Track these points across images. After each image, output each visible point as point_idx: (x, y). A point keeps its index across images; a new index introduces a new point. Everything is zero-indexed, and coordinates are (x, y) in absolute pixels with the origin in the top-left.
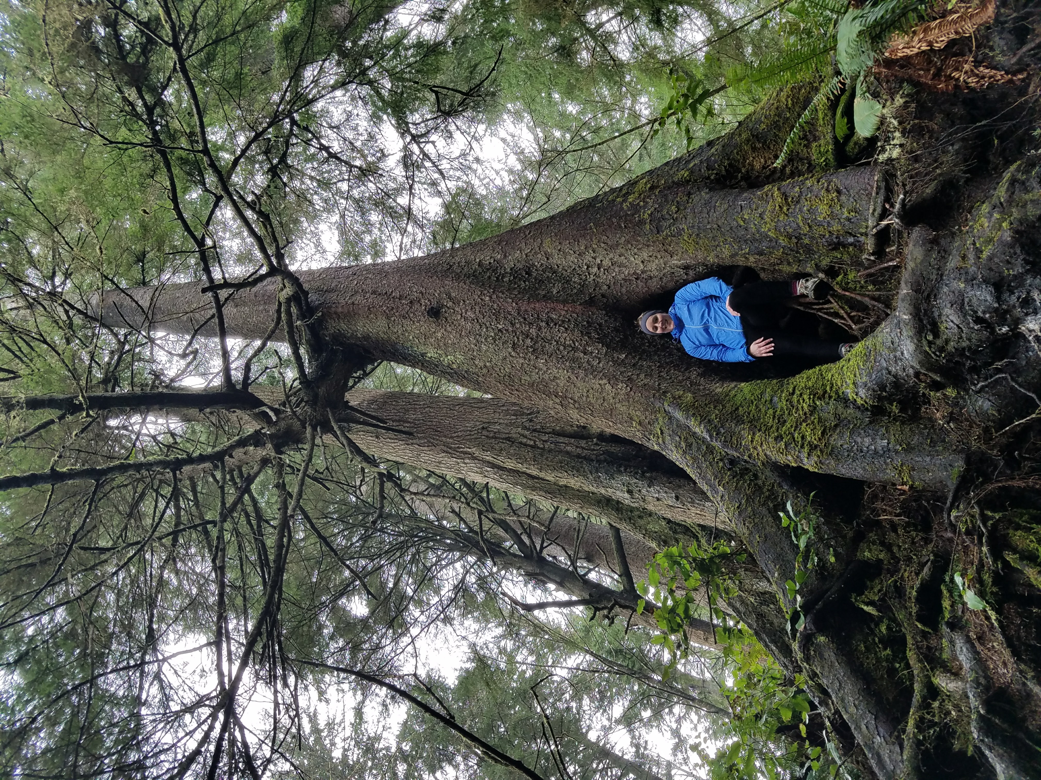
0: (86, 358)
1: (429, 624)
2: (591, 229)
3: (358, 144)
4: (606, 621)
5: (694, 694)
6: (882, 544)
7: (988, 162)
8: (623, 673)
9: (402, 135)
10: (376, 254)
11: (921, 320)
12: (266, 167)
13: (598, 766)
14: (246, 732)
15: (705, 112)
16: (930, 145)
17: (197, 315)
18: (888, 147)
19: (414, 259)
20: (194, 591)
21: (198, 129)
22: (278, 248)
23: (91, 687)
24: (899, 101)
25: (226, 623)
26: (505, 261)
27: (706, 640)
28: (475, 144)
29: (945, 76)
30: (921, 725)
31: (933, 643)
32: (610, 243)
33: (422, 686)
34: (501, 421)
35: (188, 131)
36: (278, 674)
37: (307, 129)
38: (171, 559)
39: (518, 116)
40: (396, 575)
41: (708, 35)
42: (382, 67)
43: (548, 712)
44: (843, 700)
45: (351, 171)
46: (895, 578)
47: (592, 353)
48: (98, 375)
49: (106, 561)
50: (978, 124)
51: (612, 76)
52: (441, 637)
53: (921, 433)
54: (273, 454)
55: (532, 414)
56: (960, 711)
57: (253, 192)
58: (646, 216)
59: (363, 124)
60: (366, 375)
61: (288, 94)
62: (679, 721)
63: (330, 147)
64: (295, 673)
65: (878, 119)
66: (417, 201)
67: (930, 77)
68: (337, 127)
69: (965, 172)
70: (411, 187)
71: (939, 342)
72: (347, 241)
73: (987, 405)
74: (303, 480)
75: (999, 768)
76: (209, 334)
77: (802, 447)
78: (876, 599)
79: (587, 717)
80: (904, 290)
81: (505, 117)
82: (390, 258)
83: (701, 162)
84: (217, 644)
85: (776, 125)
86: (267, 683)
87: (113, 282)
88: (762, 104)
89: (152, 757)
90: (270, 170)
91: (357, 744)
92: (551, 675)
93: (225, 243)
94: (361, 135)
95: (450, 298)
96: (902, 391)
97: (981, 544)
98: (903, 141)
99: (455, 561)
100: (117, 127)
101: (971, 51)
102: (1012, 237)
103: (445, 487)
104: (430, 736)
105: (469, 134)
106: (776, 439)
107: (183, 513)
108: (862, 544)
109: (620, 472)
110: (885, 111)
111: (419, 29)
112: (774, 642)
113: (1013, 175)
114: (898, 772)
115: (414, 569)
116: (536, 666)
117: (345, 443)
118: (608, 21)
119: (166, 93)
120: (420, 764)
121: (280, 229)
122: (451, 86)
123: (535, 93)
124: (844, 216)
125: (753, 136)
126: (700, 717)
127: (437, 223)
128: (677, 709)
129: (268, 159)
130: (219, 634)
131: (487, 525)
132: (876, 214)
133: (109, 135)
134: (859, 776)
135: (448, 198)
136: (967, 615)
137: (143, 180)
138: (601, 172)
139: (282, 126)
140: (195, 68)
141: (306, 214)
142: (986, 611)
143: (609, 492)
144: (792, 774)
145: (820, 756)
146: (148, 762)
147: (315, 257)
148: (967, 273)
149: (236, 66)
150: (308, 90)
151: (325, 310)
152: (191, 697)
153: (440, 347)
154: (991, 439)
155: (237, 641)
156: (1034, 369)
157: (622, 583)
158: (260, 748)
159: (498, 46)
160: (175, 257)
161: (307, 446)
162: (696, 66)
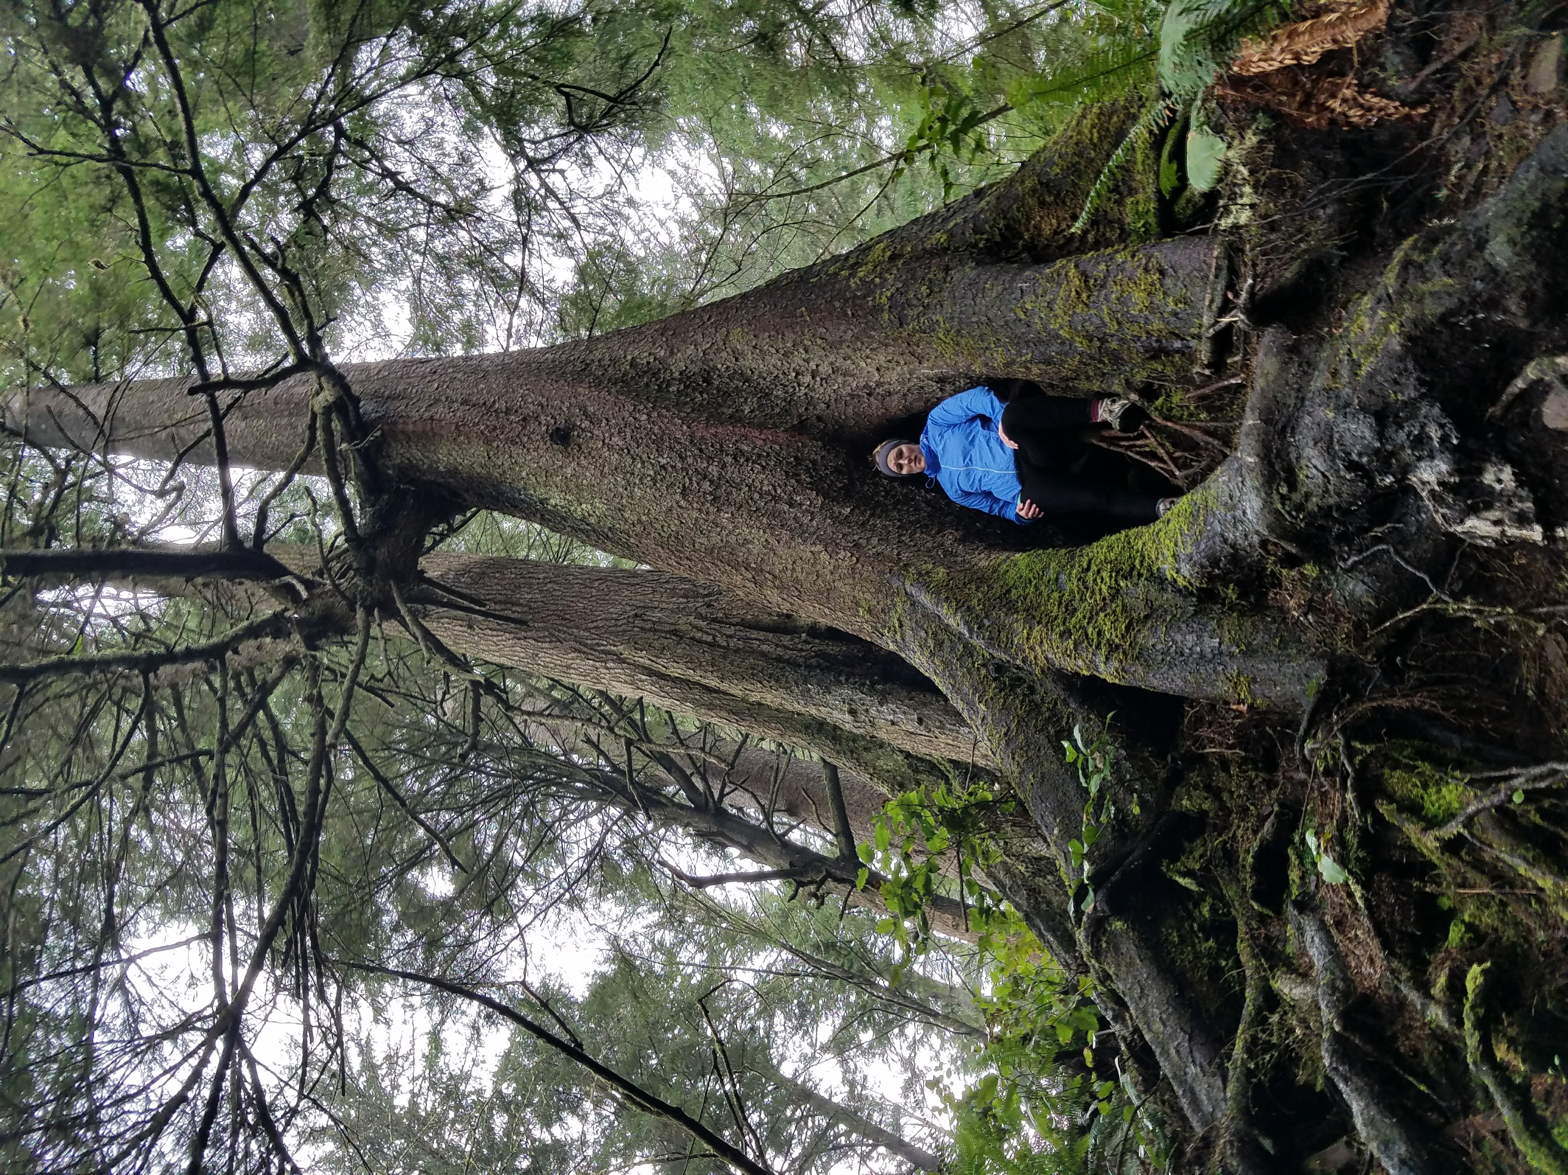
1: (548, 908)
2: (802, 316)
3: (444, 169)
4: (813, 902)
5: (937, 1007)
6: (1208, 788)
7: (1373, 235)
8: (835, 977)
9: (513, 159)
10: (469, 343)
11: (1271, 465)
12: (297, 200)
13: (793, 1113)
14: (259, 1068)
15: (973, 145)
16: (1294, 208)
17: (183, 432)
18: (1233, 208)
19: (530, 352)
20: (180, 857)
21: (184, 137)
22: (312, 329)
23: (12, 1002)
24: (1251, 139)
25: (230, 906)
26: (671, 361)
27: (956, 927)
28: (627, 178)
29: (1317, 105)
30: (1252, 1049)
31: (1274, 930)
32: (830, 339)
33: (534, 1000)
34: (664, 605)
35: (168, 140)
36: (311, 983)
37: (361, 144)
38: (142, 809)
39: (694, 139)
40: (498, 836)
41: (982, 28)
42: (480, 50)
43: (723, 1035)
44: (1144, 1013)
45: (431, 211)
46: (1224, 837)
47: (801, 504)
48: (25, 522)
49: (36, 811)
50: (1361, 178)
51: (837, 84)
52: (564, 926)
53: (1267, 630)
54: (303, 650)
55: (711, 595)
56: (1308, 1027)
57: (273, 239)
58: (884, 300)
59: (452, 140)
60: (452, 530)
61: (331, 86)
62: (914, 1046)
63: (399, 173)
64: (337, 981)
65: (1219, 164)
66: (535, 261)
67: (1295, 105)
68: (411, 142)
69: (1341, 248)
70: (525, 240)
71: (1297, 497)
72: (423, 320)
73: (1360, 589)
74: (350, 691)
75: (1356, 1106)
76: (202, 461)
77: (1098, 647)
78: (1197, 867)
79: (779, 1042)
80: (1250, 420)
81: (675, 137)
82: (492, 348)
83: (965, 220)
84: (215, 938)
85: (1074, 169)
86: (293, 996)
87: (47, 375)
88: (1054, 137)
89: (109, 1106)
90: (301, 206)
91: (433, 1086)
92: (730, 980)
93: (230, 318)
94: (449, 155)
95: (586, 414)
96: (1242, 568)
97: (1344, 787)
98: (1255, 199)
99: (590, 815)
100: (52, 129)
101: (1352, 68)
102: (1402, 345)
103: (576, 705)
104: (543, 1074)
105: (618, 161)
106: (1061, 635)
107: (160, 738)
108: (1178, 789)
109: (839, 683)
110: (1231, 154)
112: (1053, 931)
113: (1406, 254)
114: (1219, 1115)
115: (525, 827)
116: (708, 968)
117: (418, 634)
119: (133, 76)
120: (528, 1113)
121: (317, 299)
122: (590, 86)
123: (720, 103)
124: (1169, 309)
125: (1041, 183)
126: (944, 1041)
127: (565, 298)
128: (911, 1030)
129: (299, 188)
130: (217, 922)
131: (639, 761)
132: (1214, 307)
133: (38, 140)
134: (1165, 1123)
135: (583, 258)
136: (1323, 891)
137: (94, 215)
138: (820, 231)
139: (321, 139)
140: (180, 39)
141: (359, 276)
142: (1348, 885)
143: (823, 713)
144: (1071, 1120)
145: (1111, 1094)
146: (104, 1114)
147: (372, 344)
148: (1338, 397)
149: (246, 39)
150: (363, 81)
151: (386, 428)
152: (173, 1016)
153: (569, 489)
154: (1365, 639)
155: (246, 933)
156: (1427, 538)
157: (839, 845)
158: (281, 1092)
159: (663, 29)
160: (147, 338)
161: (357, 639)
162: (962, 75)
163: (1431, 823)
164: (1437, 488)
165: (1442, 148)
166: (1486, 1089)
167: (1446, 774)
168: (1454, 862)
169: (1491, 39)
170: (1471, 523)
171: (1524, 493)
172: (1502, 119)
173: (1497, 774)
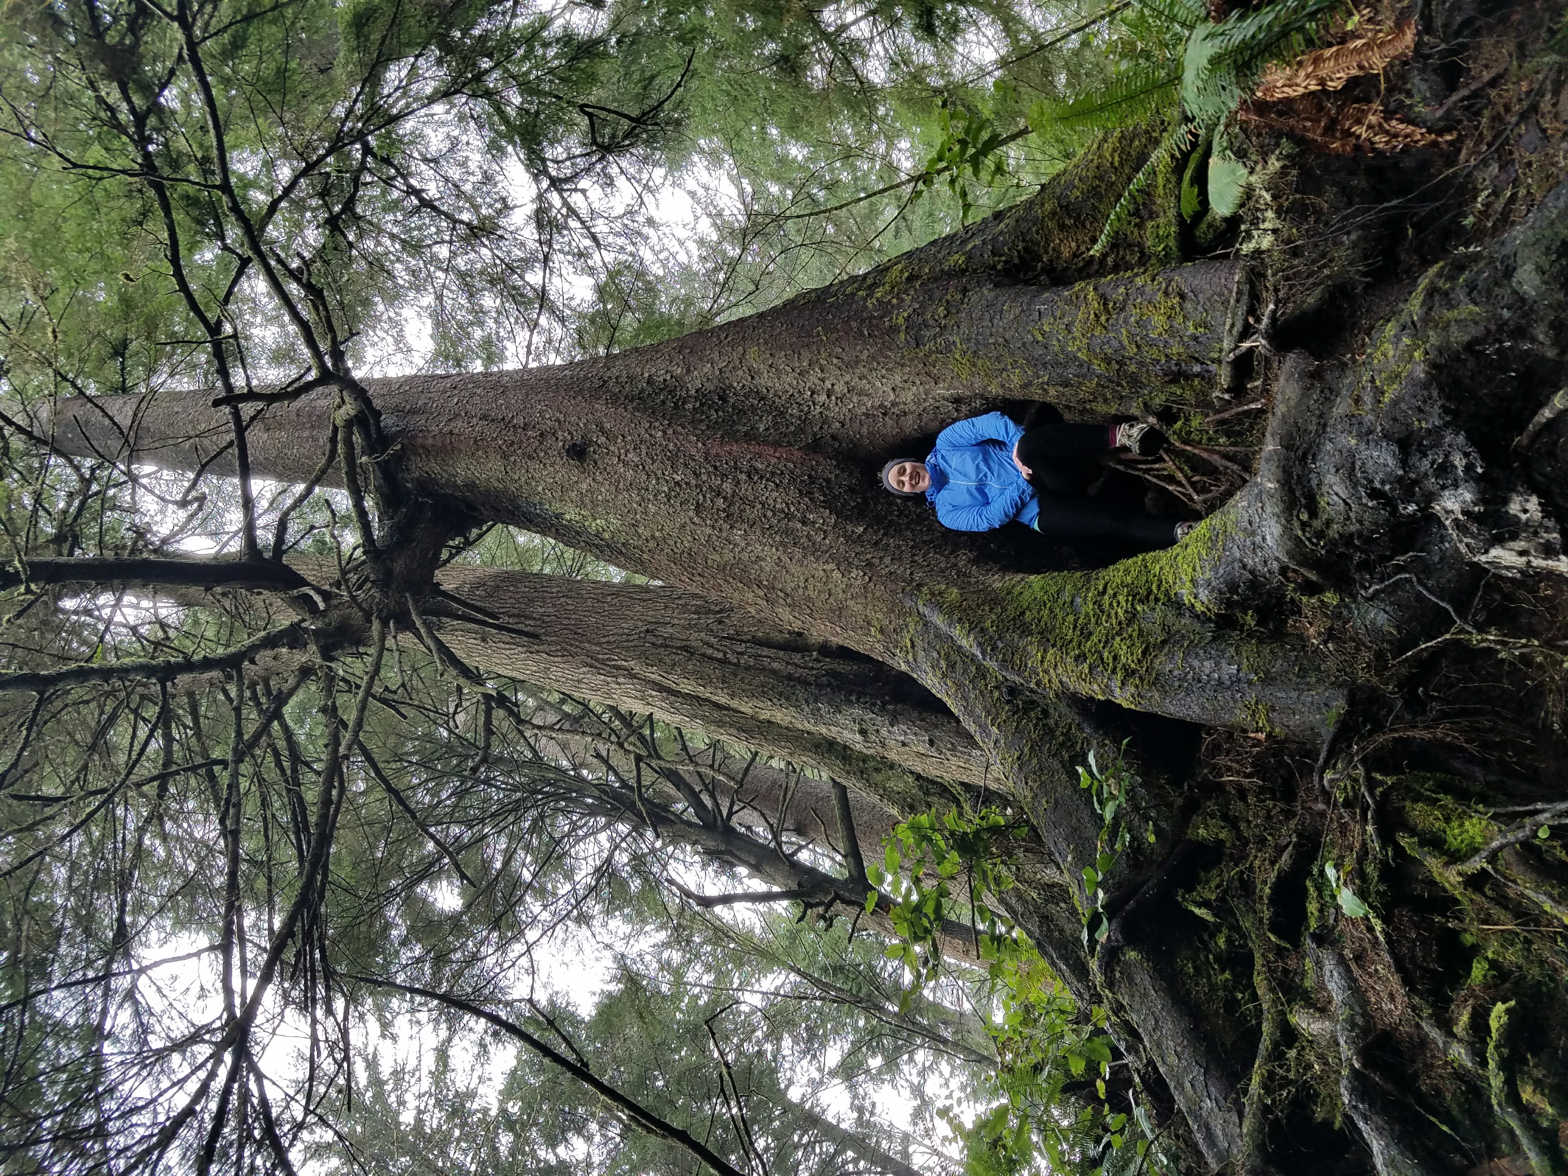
0: (28, 501)
1: (555, 925)
2: (818, 335)
3: (467, 188)
4: (822, 924)
5: (947, 1033)
6: (1225, 817)
7: (1398, 261)
8: (843, 1001)
9: (536, 178)
10: (490, 359)
11: (1291, 491)
12: (323, 216)
13: (801, 1138)
14: (266, 1083)
15: (993, 168)
16: (1316, 233)
17: (206, 442)
18: (1255, 233)
19: (548, 368)
20: (192, 867)
21: (215, 153)
22: (335, 344)
23: (23, 1012)
24: (1274, 164)
25: (240, 917)
26: (687, 379)
27: (967, 953)
28: (648, 198)
29: (1342, 130)
30: (1270, 1084)
31: (1292, 964)
32: (846, 358)
33: (541, 1018)
34: (676, 621)
35: (199, 155)
36: (318, 996)
37: (387, 161)
38: (156, 817)
39: (714, 159)
40: (506, 850)
41: (1003, 52)
42: (506, 70)
43: (730, 1058)
44: (1159, 1045)
45: (454, 229)
46: (1241, 867)
47: (814, 523)
48: (49, 529)
49: (52, 817)
50: (1386, 205)
51: (858, 104)
52: (572, 944)
53: (1285, 658)
54: (319, 661)
55: (722, 612)
56: (1327, 1064)
57: (299, 255)
58: (901, 320)
59: (475, 159)
60: (468, 544)
61: (359, 105)
62: (922, 1073)
63: (423, 190)
64: (344, 995)
65: (1241, 189)
66: (556, 280)
67: (1319, 131)
68: (435, 161)
69: (1365, 275)
70: (546, 259)
71: (1317, 524)
72: (444, 336)
73: (1382, 619)
74: (364, 702)
75: (1376, 1146)
76: (224, 472)
77: (1114, 671)
78: (1213, 897)
79: (787, 1065)
80: (1270, 446)
81: (696, 158)
82: (511, 365)
83: (984, 242)
84: (225, 949)
85: (1094, 192)
86: (301, 1009)
87: (74, 385)
88: (1075, 160)
89: (117, 1118)
90: (327, 221)
91: (439, 1103)
92: (737, 1002)
93: (255, 331)
94: (473, 174)
95: (602, 430)
96: (1261, 595)
97: (1364, 819)
98: (1278, 225)
99: (599, 831)
100: (86, 144)
101: (1378, 95)
102: (1427, 373)
103: (586, 720)
104: (549, 1093)
105: (639, 181)
106: (1076, 659)
107: (176, 747)
108: (1194, 817)
109: (849, 703)
110: (1253, 179)
111: (567, 16)
112: (1066, 959)
113: (1432, 282)
114: (1235, 1151)
115: (535, 842)
116: (714, 989)
117: (432, 646)
118: (856, 21)
119: (166, 93)
120: (534, 1133)
121: (341, 313)
122: (613, 106)
123: (741, 124)
124: (1189, 333)
125: (1061, 207)
126: (953, 1068)
127: (581, 316)
128: (922, 1056)
129: (326, 204)
130: (228, 932)
131: (648, 777)
132: (1235, 332)
133: (72, 155)
134: (1179, 1157)
135: (603, 277)
136: (1341, 925)
137: (125, 228)
138: (839, 251)
139: (349, 155)
140: (213, 56)
141: (382, 292)
142: (1368, 919)
143: (833, 732)
144: (1083, 1153)
145: (1124, 1128)
146: (112, 1126)
147: (394, 359)
148: (1360, 423)
149: (278, 57)
150: (391, 101)
151: (406, 441)
152: (183, 1028)
153: (583, 505)
154: (1386, 668)
155: (255, 945)
156: (1451, 568)
157: (848, 867)
158: (287, 1107)
159: (686, 51)
160: (174, 349)
161: (372, 651)
162: (982, 98)
163: (1454, 857)
164: (1460, 517)
165: (1470, 174)
166: (1511, 1132)
167: (1469, 807)
168: (1477, 897)
169: (1520, 67)
170: (1496, 552)
171: (1551, 524)
172: (1532, 146)
173: (1521, 809)
